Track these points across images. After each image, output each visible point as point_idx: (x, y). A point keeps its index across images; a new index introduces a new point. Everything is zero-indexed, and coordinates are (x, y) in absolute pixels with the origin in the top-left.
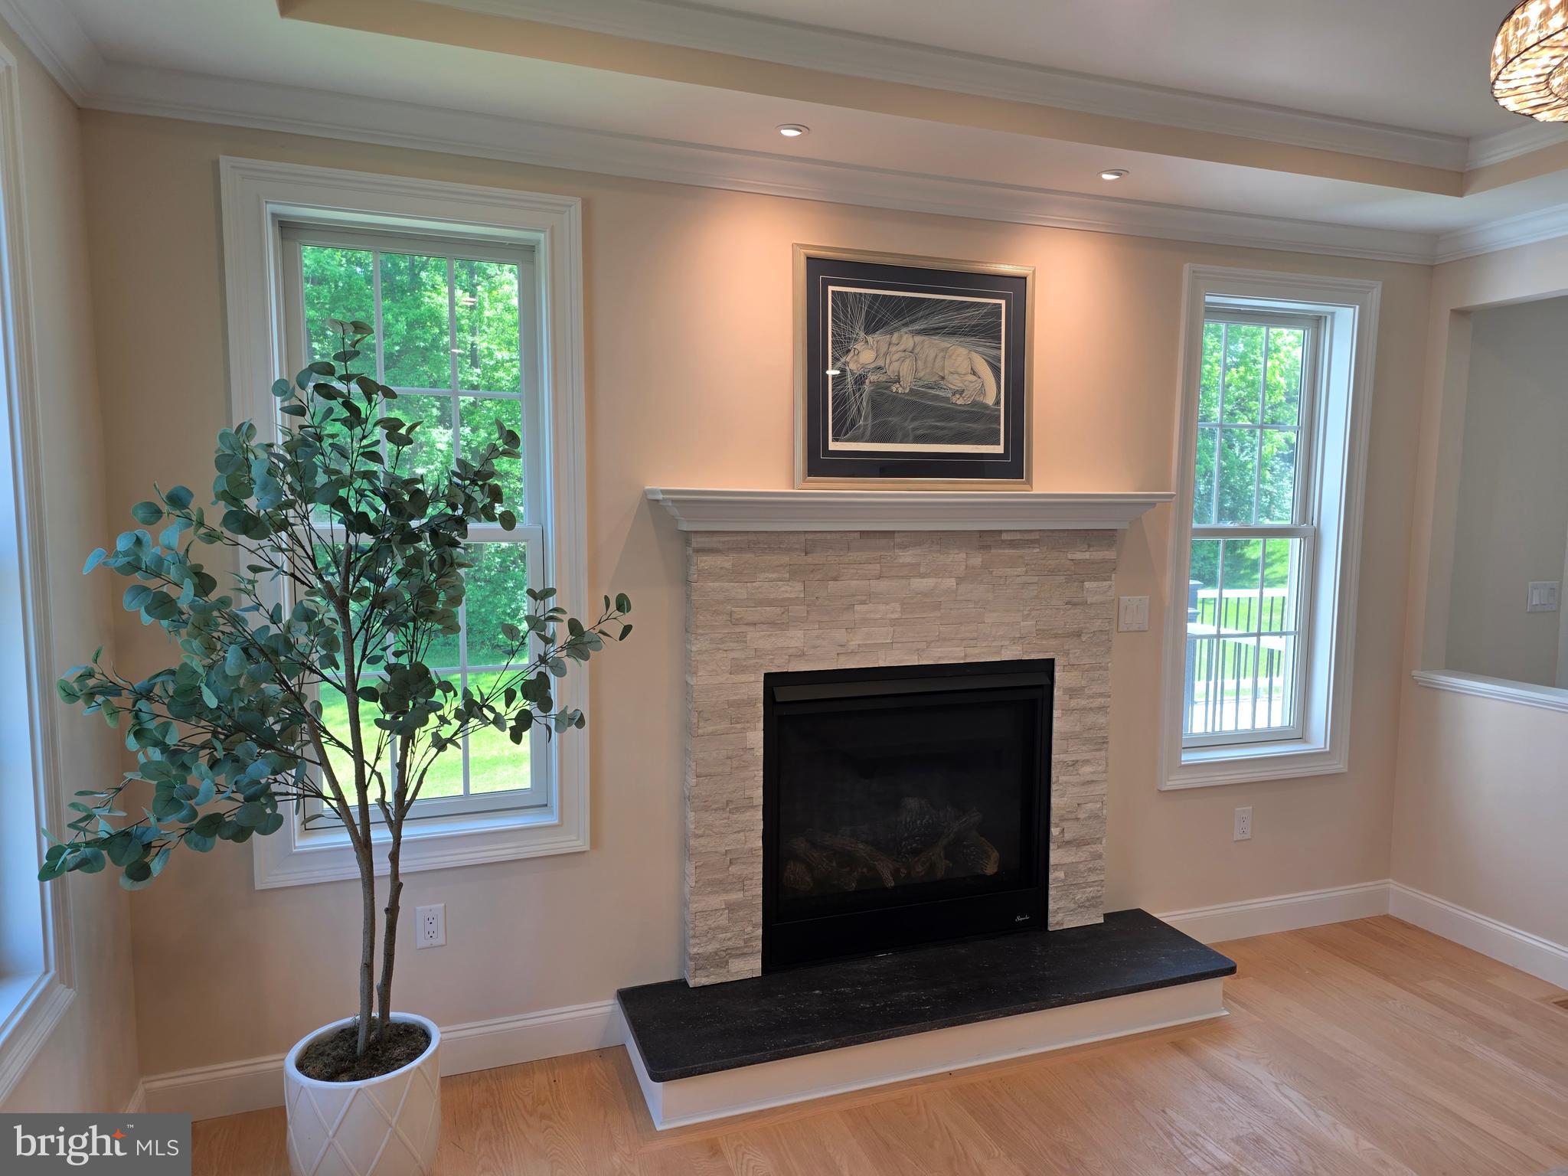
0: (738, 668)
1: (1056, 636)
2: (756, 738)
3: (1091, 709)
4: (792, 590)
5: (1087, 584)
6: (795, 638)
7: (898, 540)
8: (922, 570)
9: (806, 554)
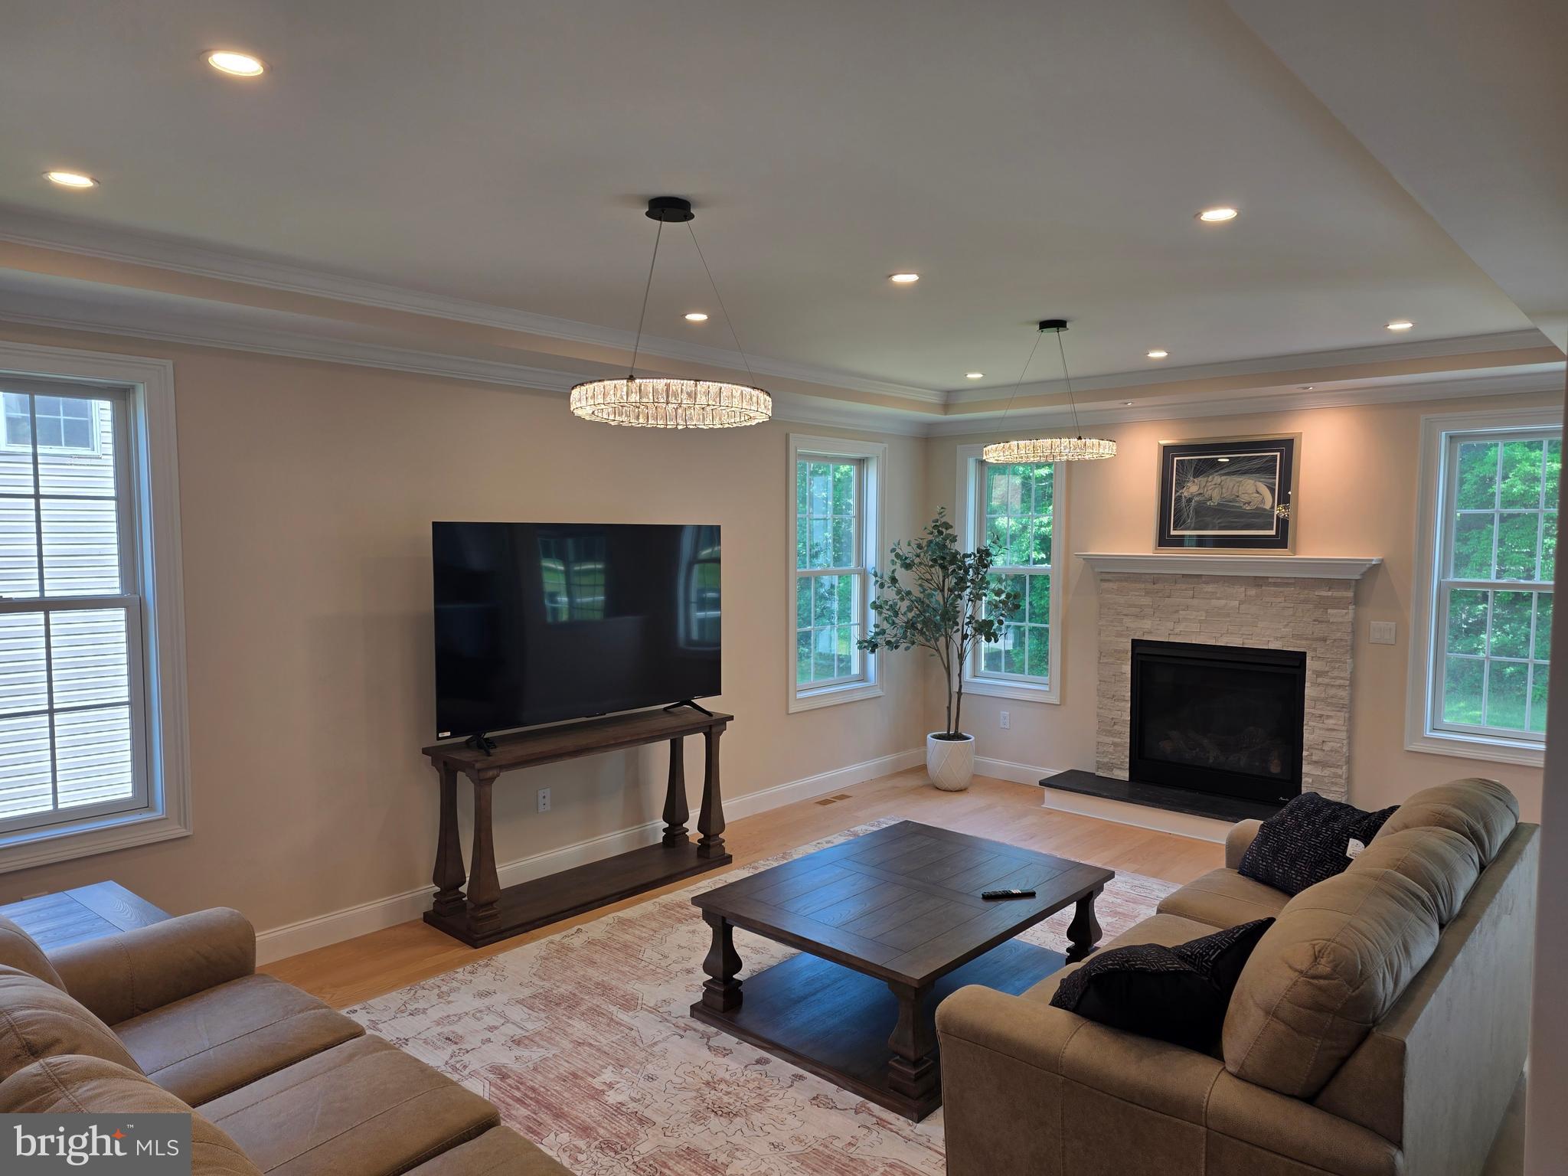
0: (1119, 635)
1: (1307, 639)
2: (1127, 668)
3: (1332, 686)
4: (1146, 601)
5: (1329, 611)
6: (1147, 624)
7: (1204, 579)
8: (1218, 595)
9: (1154, 584)
